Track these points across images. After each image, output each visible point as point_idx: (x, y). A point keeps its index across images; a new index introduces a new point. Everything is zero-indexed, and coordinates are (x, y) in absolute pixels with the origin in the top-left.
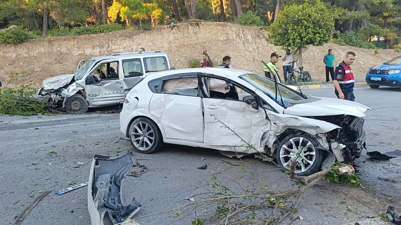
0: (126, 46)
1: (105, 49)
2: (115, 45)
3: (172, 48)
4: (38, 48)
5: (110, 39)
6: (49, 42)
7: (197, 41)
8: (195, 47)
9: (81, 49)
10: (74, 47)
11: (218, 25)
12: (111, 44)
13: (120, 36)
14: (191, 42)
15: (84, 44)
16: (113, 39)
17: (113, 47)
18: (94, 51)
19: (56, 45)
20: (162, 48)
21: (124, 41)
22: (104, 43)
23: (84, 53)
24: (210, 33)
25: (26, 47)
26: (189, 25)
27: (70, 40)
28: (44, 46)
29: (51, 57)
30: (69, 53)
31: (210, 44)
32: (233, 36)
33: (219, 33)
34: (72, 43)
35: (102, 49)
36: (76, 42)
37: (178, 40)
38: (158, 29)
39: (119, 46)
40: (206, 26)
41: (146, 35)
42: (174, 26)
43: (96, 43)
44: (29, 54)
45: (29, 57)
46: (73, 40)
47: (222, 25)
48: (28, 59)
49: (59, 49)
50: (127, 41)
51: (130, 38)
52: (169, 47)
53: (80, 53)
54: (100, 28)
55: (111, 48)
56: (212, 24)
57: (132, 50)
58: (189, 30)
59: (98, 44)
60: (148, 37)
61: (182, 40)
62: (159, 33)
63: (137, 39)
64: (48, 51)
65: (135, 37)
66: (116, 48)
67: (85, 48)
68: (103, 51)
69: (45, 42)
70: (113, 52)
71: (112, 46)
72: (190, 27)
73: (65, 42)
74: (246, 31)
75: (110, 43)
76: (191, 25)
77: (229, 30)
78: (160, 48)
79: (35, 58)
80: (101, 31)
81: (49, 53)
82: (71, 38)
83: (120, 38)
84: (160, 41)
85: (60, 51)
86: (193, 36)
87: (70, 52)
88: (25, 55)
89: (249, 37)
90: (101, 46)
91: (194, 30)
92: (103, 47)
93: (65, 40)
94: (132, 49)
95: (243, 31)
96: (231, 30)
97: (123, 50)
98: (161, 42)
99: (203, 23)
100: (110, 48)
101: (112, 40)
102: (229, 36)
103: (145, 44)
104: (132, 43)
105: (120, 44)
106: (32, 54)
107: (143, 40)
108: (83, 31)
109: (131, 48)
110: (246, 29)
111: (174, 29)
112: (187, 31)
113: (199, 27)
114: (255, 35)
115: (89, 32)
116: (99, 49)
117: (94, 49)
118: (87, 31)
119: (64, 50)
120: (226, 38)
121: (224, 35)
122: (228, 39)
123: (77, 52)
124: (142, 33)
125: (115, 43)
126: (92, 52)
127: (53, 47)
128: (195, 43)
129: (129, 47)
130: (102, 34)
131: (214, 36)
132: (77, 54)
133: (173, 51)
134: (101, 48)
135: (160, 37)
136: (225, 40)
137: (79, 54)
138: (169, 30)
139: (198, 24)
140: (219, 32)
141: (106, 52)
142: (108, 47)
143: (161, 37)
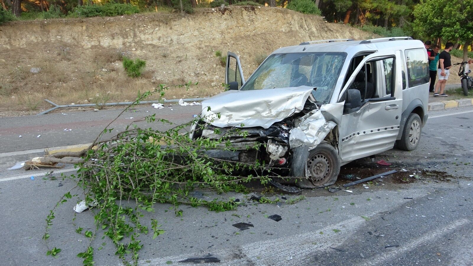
0: (160, 35)
1: (130, 39)
2: (145, 34)
3: (227, 41)
4: (26, 36)
5: (137, 24)
6: (41, 27)
7: (254, 32)
8: (255, 39)
9: (94, 39)
10: (82, 34)
11: (277, 12)
12: (138, 32)
13: (151, 20)
14: (249, 33)
15: (98, 30)
16: (140, 24)
17: (143, 37)
18: (115, 41)
19: (53, 31)
20: (214, 39)
21: (157, 29)
22: (127, 30)
23: (99, 45)
24: (269, 22)
25: (5, 34)
26: (243, 9)
27: (75, 24)
28: (35, 33)
29: (49, 50)
30: (76, 44)
31: (271, 36)
32: (296, 27)
33: (280, 23)
34: (78, 28)
35: (126, 40)
36: (84, 28)
37: (231, 29)
38: (204, 13)
39: (150, 35)
40: (263, 12)
41: (189, 21)
42: (225, 10)
43: (116, 29)
44: (11, 45)
45: (13, 50)
46: (80, 24)
47: (281, 12)
48: (12, 54)
49: (60, 37)
50: (162, 28)
51: (167, 24)
52: (222, 38)
53: (93, 44)
54: (116, 8)
55: (140, 38)
56: (270, 10)
57: (172, 42)
58: (243, 16)
59: (119, 32)
60: (191, 23)
61: (237, 30)
62: (207, 19)
63: (177, 26)
64: (42, 40)
65: (173, 23)
66: (148, 39)
67: (100, 37)
68: (129, 42)
69: (36, 27)
70: (143, 44)
71: (140, 35)
72: (245, 12)
73: (67, 27)
74: (309, 21)
75: (136, 30)
76: (246, 10)
77: (290, 19)
78: (210, 39)
79: (24, 51)
80: (120, 12)
81: (45, 43)
82: (75, 20)
83: (150, 23)
84: (209, 29)
85: (61, 41)
86: (249, 24)
87: (78, 43)
88: (4, 46)
89: (314, 29)
90: (125, 35)
91: (250, 16)
92: (128, 36)
93: (66, 24)
94: (171, 40)
95: (305, 21)
96: (293, 18)
97: (158, 41)
98: (210, 32)
99: (259, 7)
100: (138, 39)
101: (139, 26)
102: (291, 26)
103: (190, 33)
104: (170, 31)
105: (152, 33)
106: (16, 44)
107: (185, 27)
108: (92, 12)
109: (169, 39)
110: (309, 19)
111: (226, 13)
112: (241, 17)
113: (255, 13)
114: (319, 27)
115: (101, 13)
116: (122, 39)
117: (114, 39)
118: (97, 11)
119: (67, 39)
120: (288, 29)
121: (285, 25)
122: (291, 31)
123: (88, 44)
124: (184, 17)
125: (144, 30)
126: (111, 44)
127: (49, 34)
128: (252, 34)
129: (167, 37)
130: (122, 17)
131: (274, 26)
132: (90, 47)
133: (228, 44)
134: (124, 38)
135: (208, 24)
136: (287, 31)
137: (93, 47)
138: (219, 15)
139: (253, 9)
140: (280, 21)
141: (133, 44)
142: (135, 36)
143: (210, 25)
